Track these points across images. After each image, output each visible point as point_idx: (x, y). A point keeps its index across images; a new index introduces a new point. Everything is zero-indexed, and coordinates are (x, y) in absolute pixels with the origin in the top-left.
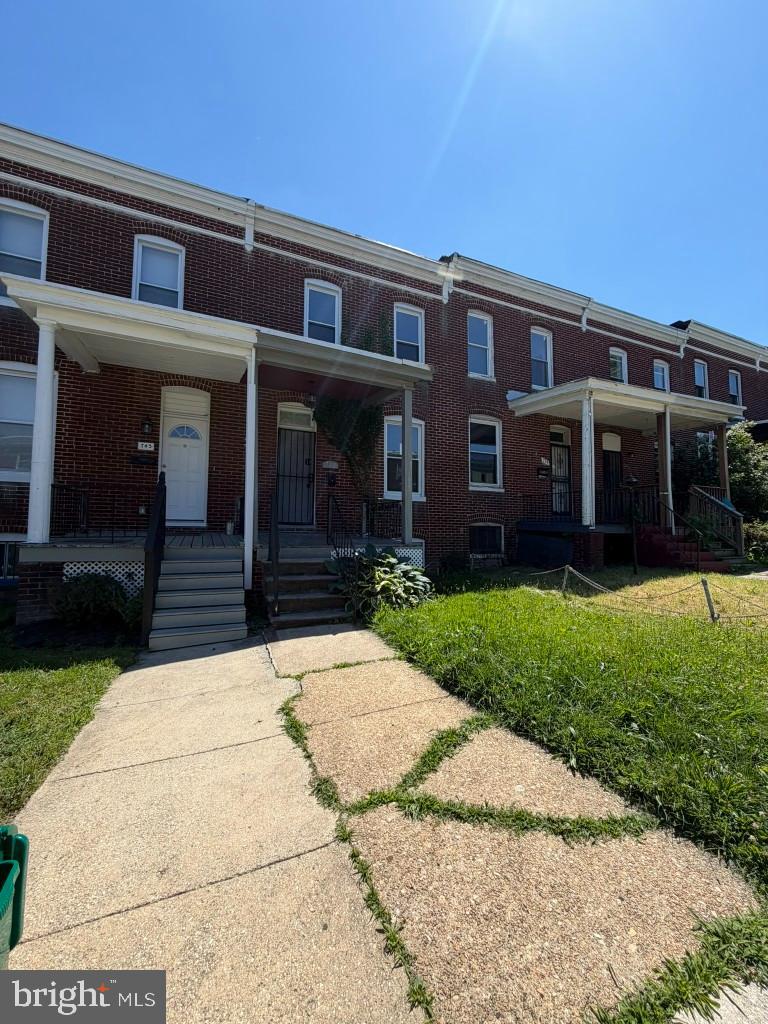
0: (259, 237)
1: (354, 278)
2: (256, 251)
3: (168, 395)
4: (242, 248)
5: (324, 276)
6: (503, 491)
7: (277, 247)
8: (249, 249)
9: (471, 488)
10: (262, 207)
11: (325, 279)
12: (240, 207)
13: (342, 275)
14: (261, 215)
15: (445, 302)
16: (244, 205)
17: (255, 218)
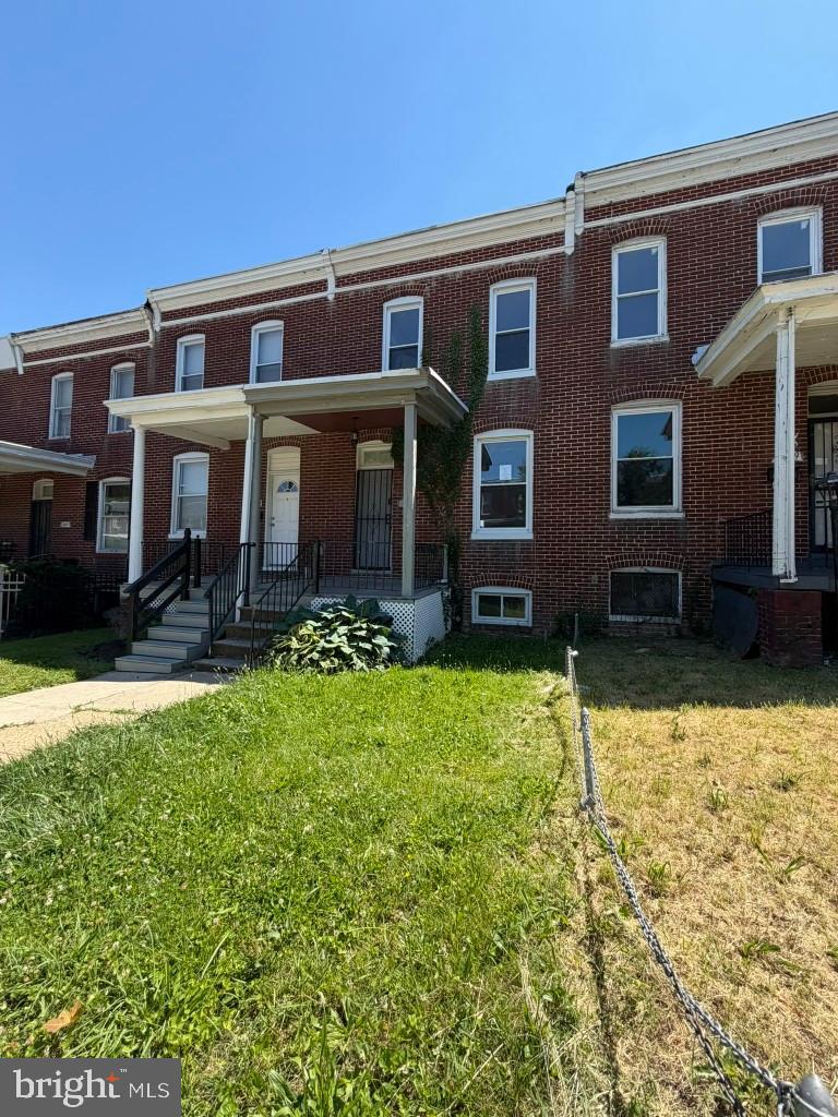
0: (340, 282)
1: (437, 279)
2: (338, 296)
3: (274, 456)
4: (326, 299)
5: (403, 291)
6: (681, 515)
7: (357, 282)
8: (331, 298)
9: (612, 516)
10: (334, 251)
11: (404, 294)
12: (317, 261)
13: (423, 281)
14: (336, 259)
15: (569, 251)
16: (320, 258)
17: (333, 265)
